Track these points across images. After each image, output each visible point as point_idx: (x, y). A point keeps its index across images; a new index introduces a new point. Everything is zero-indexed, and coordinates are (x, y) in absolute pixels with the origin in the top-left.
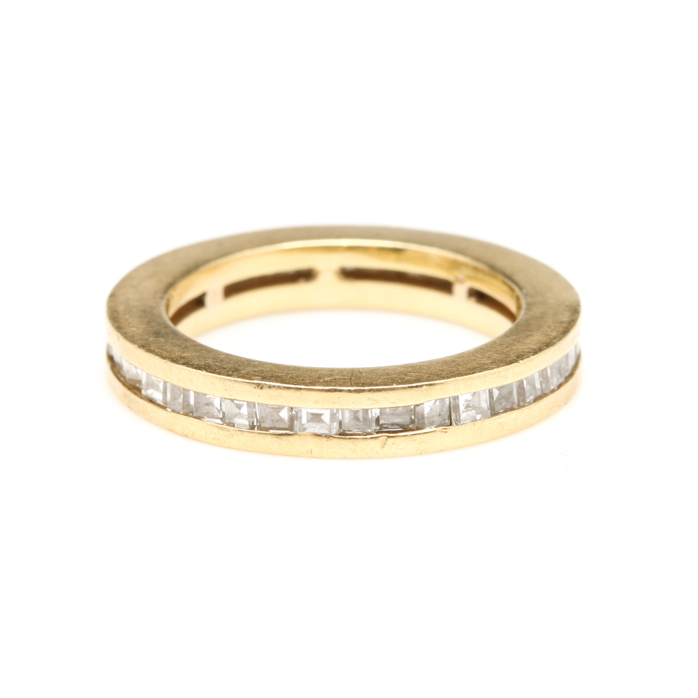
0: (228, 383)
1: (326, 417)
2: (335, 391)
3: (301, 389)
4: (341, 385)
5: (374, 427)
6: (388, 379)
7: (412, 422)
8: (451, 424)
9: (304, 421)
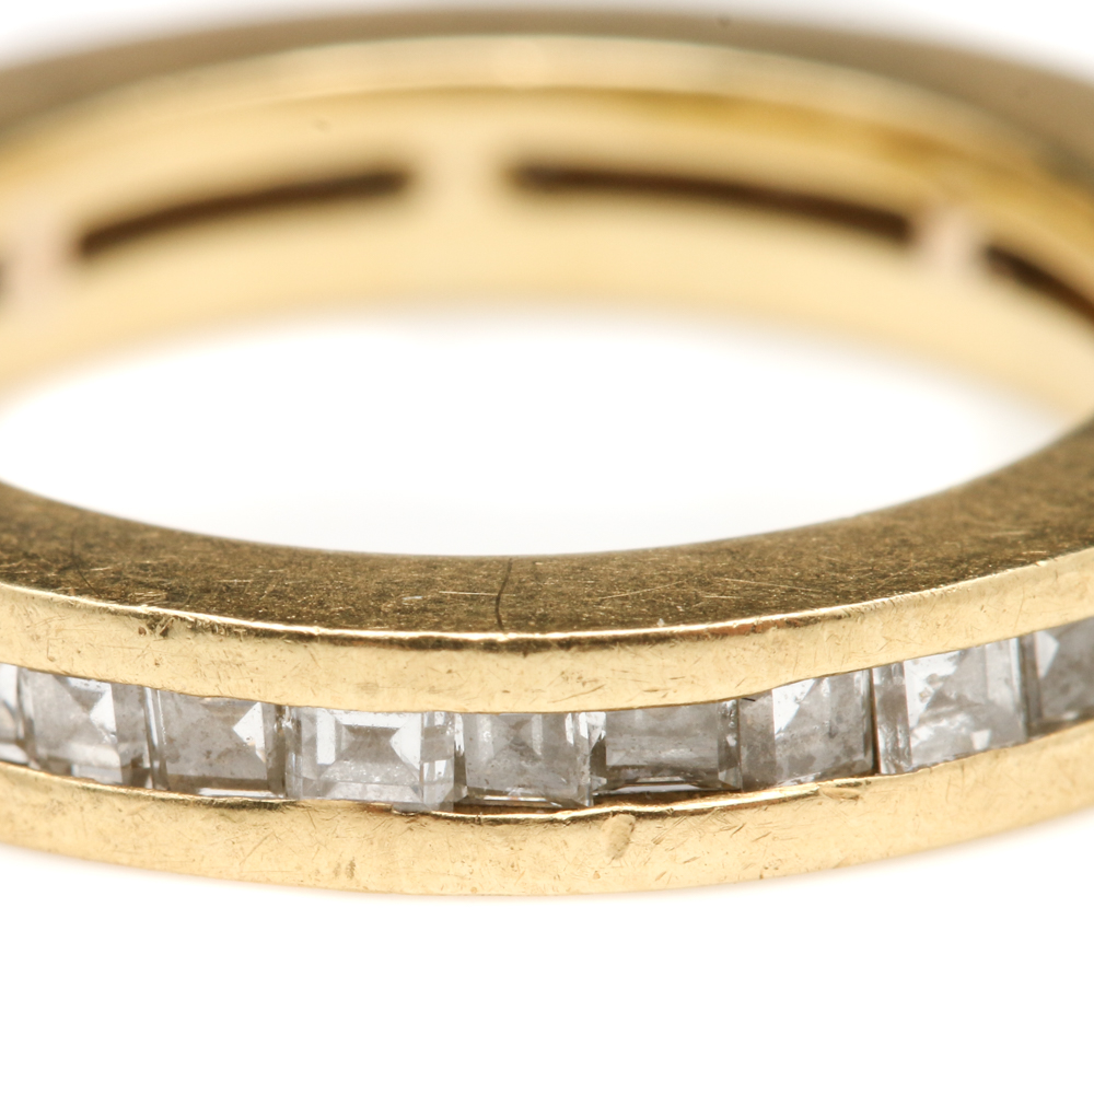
0: (42, 613)
1: (408, 744)
2: (439, 645)
3: (310, 638)
4: (459, 626)
5: (588, 779)
6: (636, 601)
7: (729, 758)
8: (875, 770)
9: (326, 753)
